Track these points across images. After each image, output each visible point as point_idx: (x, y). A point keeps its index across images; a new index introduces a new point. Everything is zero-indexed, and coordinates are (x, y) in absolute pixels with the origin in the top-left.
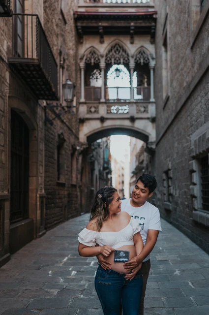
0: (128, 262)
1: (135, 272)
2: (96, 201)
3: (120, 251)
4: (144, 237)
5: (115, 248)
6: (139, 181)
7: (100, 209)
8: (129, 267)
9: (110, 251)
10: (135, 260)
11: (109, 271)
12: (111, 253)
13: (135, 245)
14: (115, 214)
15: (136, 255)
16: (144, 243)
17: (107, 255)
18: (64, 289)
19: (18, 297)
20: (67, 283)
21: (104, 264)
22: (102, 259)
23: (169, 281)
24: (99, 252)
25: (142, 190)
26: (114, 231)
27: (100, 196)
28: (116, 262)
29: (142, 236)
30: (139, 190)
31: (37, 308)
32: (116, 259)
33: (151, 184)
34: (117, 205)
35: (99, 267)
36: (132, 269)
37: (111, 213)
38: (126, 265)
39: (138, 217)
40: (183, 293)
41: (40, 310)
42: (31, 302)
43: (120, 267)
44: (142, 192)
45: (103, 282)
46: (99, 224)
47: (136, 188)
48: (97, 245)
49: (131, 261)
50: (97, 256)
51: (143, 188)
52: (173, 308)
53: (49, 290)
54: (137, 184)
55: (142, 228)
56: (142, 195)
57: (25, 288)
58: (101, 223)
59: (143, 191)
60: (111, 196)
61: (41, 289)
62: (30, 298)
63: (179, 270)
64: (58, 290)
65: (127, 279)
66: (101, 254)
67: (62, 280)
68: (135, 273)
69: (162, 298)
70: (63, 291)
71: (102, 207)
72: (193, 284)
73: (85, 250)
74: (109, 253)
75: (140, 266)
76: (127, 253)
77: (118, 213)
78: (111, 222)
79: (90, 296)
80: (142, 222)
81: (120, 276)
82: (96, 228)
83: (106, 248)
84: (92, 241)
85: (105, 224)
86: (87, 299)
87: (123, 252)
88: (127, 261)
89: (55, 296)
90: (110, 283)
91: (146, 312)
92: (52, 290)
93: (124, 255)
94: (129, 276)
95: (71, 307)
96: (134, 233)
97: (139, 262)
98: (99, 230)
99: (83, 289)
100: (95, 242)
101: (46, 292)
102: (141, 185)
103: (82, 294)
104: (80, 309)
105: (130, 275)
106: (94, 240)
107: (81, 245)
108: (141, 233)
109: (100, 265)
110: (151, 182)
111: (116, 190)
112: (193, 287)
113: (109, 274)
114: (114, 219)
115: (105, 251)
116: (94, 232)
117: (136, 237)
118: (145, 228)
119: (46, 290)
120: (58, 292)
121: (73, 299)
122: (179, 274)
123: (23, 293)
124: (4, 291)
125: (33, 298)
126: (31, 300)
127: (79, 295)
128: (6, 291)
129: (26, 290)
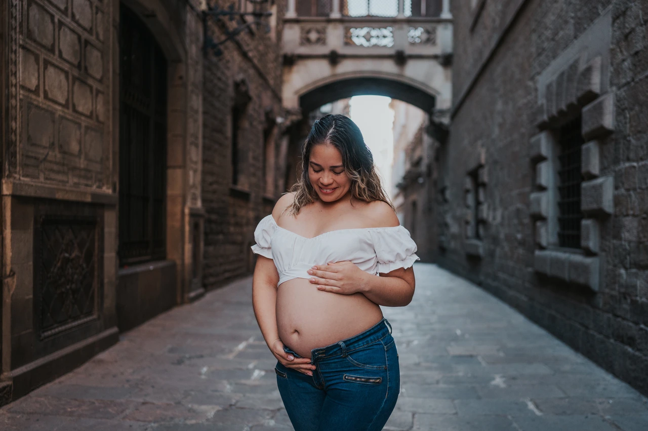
18: (231, 405)
19: (124, 418)
20: (241, 395)
23: (479, 398)
40: (515, 425)
42: (150, 430)
53: (196, 407)
57: (141, 400)
61: (179, 403)
62: (150, 422)
63: (502, 377)
64: (217, 408)
67: (228, 387)
70: (229, 409)
72: (537, 406)
89: (208, 420)
92: (204, 408)
99: (277, 407)
101: (190, 410)
103: (272, 418)
112: (538, 413)
119: (190, 406)
120: (218, 411)
121: (251, 428)
122: (503, 385)
123: (137, 409)
124: (94, 403)
125: (154, 422)
126: (152, 427)
127: (267, 421)
128: (97, 404)
129: (144, 404)
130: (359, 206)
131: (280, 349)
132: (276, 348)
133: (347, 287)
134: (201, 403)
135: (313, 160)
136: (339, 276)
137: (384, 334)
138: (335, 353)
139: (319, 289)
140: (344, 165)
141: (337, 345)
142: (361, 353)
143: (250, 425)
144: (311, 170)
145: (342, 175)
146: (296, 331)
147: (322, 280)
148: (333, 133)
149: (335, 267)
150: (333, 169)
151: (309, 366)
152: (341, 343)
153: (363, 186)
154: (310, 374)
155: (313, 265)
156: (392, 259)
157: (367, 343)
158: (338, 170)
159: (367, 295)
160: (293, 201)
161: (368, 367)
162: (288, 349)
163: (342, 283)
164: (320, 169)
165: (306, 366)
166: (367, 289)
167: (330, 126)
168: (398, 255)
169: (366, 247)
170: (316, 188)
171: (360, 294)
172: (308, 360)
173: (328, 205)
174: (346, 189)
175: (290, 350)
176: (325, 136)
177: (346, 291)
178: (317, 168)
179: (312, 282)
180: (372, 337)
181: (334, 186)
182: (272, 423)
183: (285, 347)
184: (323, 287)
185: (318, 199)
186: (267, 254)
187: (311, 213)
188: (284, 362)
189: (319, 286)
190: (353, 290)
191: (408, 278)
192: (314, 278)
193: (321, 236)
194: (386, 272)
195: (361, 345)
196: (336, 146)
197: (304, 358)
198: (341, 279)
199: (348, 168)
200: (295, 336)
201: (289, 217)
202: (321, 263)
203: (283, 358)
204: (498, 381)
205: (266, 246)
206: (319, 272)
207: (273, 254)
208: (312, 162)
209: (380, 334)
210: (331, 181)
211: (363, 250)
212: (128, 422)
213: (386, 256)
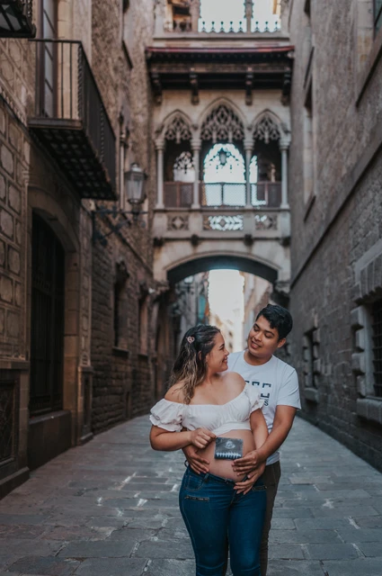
0: (241, 459)
1: (253, 478)
2: (184, 349)
3: (226, 440)
4: (270, 420)
5: (218, 433)
6: (262, 318)
7: (191, 363)
8: (241, 468)
9: (209, 438)
10: (253, 455)
11: (206, 477)
12: (209, 443)
13: (252, 431)
14: (216, 376)
15: (255, 448)
16: (270, 431)
17: (202, 446)
18: (124, 526)
19: (43, 538)
20: (131, 518)
21: (197, 462)
22: (193, 454)
23: (313, 517)
24: (188, 441)
25: (266, 332)
26: (216, 403)
27: (190, 340)
28: (218, 458)
29: (266, 417)
30: (261, 333)
31: (76, 556)
32: (218, 454)
33: (283, 321)
34: (221, 357)
35: (187, 471)
36: (247, 474)
37: (210, 371)
38: (237, 464)
39: (258, 383)
40: (339, 536)
41: (81, 559)
42: (64, 546)
43: (226, 469)
44: (266, 337)
45: (194, 496)
46: (188, 391)
47: (256, 331)
48: (184, 429)
49: (247, 457)
50: (183, 449)
51: (268, 329)
52: (321, 561)
53: (97, 528)
54: (258, 323)
55: (266, 404)
56: (267, 341)
57: (54, 524)
58: (192, 388)
59: (268, 334)
60: (210, 340)
61: (83, 526)
62: (63, 540)
63: (331, 500)
64: (114, 529)
65: (238, 492)
66: (191, 444)
67: (120, 512)
68: (253, 480)
69: (302, 545)
70: (122, 529)
71: (194, 359)
72: (356, 523)
73: (163, 439)
74: (206, 442)
75: (262, 469)
76: (238, 443)
77: (223, 374)
78: (209, 387)
79: (170, 539)
80: (265, 391)
81: (226, 485)
82: (182, 397)
83: (201, 433)
84: (175, 420)
85: (198, 392)
86: (165, 543)
87: (232, 440)
88: (239, 457)
89: (107, 538)
90: (208, 498)
91: (272, 567)
92: (103, 529)
93: (234, 446)
94: (242, 486)
95: (137, 556)
96: (250, 409)
97: (261, 460)
98: (188, 402)
99: (159, 527)
100: (181, 424)
101: (92, 530)
102: (264, 324)
103: (156, 535)
104: (152, 559)
105: (243, 483)
106: (179, 419)
107: (155, 429)
108: (264, 412)
109: (189, 467)
110: (283, 318)
111: (219, 331)
112: (357, 527)
113: (207, 482)
114: (215, 383)
115: (198, 438)
116: (179, 404)
117: (254, 417)
118: (272, 402)
119: (92, 528)
120: (114, 531)
121: (140, 543)
122: (331, 507)
123: (52, 531)
124: (18, 527)
125: (68, 541)
126: (65, 544)
127: (152, 538)
128: (20, 529)
129: (56, 527)
134: (101, 525)
143: (140, 541)
182: (156, 539)
204: (328, 504)
212: (46, 541)
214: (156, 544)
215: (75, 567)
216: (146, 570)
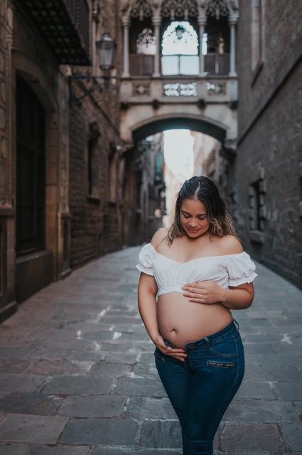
18: (102, 361)
19: (28, 373)
20: (108, 352)
23: (275, 353)
31: (58, 393)
41: (64, 396)
42: (48, 381)
52: (292, 402)
53: (77, 362)
57: (38, 358)
61: (65, 360)
62: (47, 375)
63: (289, 336)
64: (93, 363)
67: (98, 345)
69: (270, 383)
70: (100, 364)
79: (146, 375)
86: (141, 379)
89: (87, 373)
91: (246, 408)
92: (83, 363)
95: (116, 393)
99: (134, 362)
101: (74, 365)
103: (132, 371)
104: (131, 396)
119: (73, 362)
120: (93, 366)
121: (118, 379)
122: (290, 343)
123: (36, 365)
124: (5, 360)
125: (51, 375)
126: (49, 379)
127: (128, 373)
128: (8, 362)
129: (41, 360)
130: (215, 239)
131: (161, 342)
132: (158, 341)
133: (210, 299)
134: (80, 359)
135: (184, 209)
136: (205, 291)
137: (234, 331)
138: (201, 345)
139: (190, 301)
140: (207, 214)
141: (203, 340)
142: (219, 345)
143: (118, 377)
144: (182, 216)
145: (205, 220)
146: (174, 330)
147: (192, 294)
148: (199, 191)
149: (201, 285)
150: (199, 217)
151: (183, 354)
152: (206, 338)
153: (219, 228)
154: (183, 360)
155: (186, 283)
156: (239, 276)
157: (223, 337)
158: (202, 217)
159: (223, 303)
160: (167, 235)
161: (224, 355)
162: (168, 342)
163: (207, 296)
164: (189, 216)
165: (180, 354)
166: (224, 300)
167: (197, 185)
168: (244, 273)
169: (222, 269)
170: (185, 228)
171: (219, 303)
172: (182, 351)
173: (192, 239)
174: (207, 229)
175: (169, 343)
176: (194, 194)
177: (210, 302)
178: (187, 215)
179: (185, 296)
180: (226, 334)
181: (199, 227)
182: (132, 375)
183: (165, 340)
184: (194, 299)
185: (186, 234)
186: (150, 273)
187: (180, 244)
188: (164, 351)
189: (190, 299)
190: (215, 301)
191: (250, 289)
192: (186, 293)
193: (190, 262)
194: (235, 285)
195: (219, 339)
196: (202, 201)
197: (179, 348)
198: (206, 294)
199: (210, 216)
200: (173, 334)
201: (164, 246)
202: (191, 282)
203: (163, 348)
204: (286, 339)
205: (148, 266)
206: (191, 289)
207: (154, 273)
208: (183, 211)
209: (231, 331)
210: (197, 225)
211: (220, 272)
212: (31, 376)
213: (236, 275)
214: (133, 380)
215: (58, 405)
216: (125, 409)
